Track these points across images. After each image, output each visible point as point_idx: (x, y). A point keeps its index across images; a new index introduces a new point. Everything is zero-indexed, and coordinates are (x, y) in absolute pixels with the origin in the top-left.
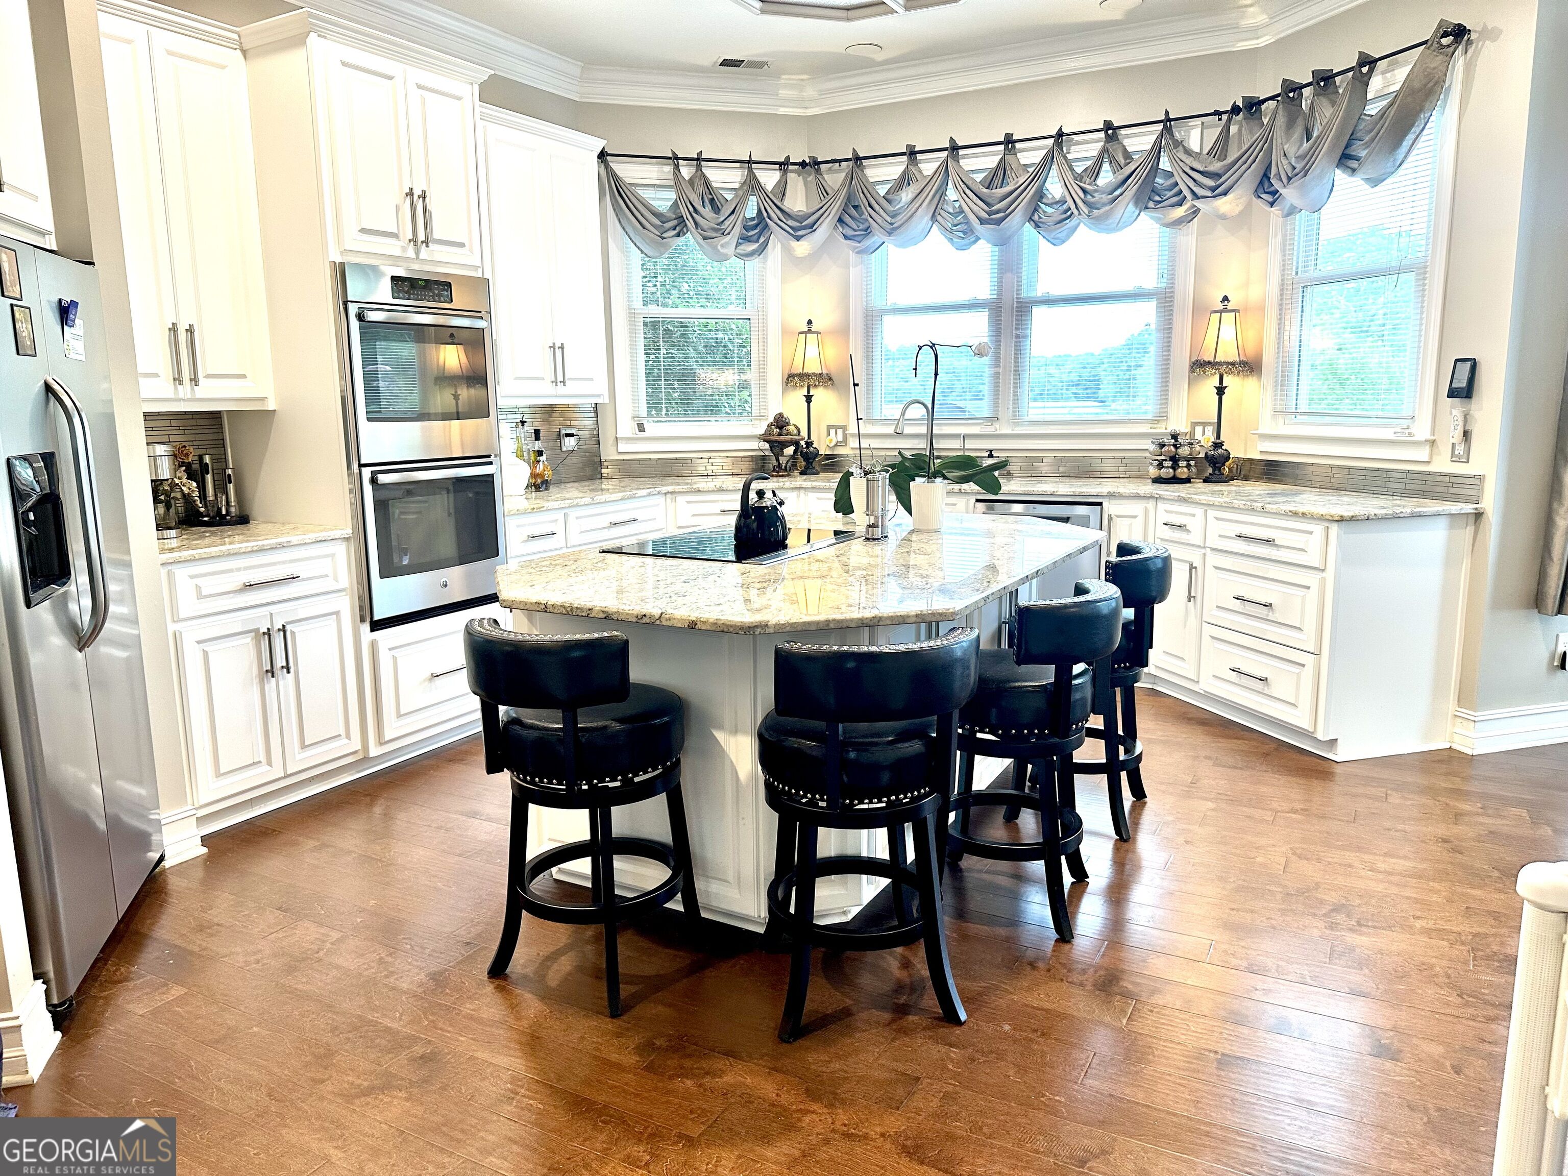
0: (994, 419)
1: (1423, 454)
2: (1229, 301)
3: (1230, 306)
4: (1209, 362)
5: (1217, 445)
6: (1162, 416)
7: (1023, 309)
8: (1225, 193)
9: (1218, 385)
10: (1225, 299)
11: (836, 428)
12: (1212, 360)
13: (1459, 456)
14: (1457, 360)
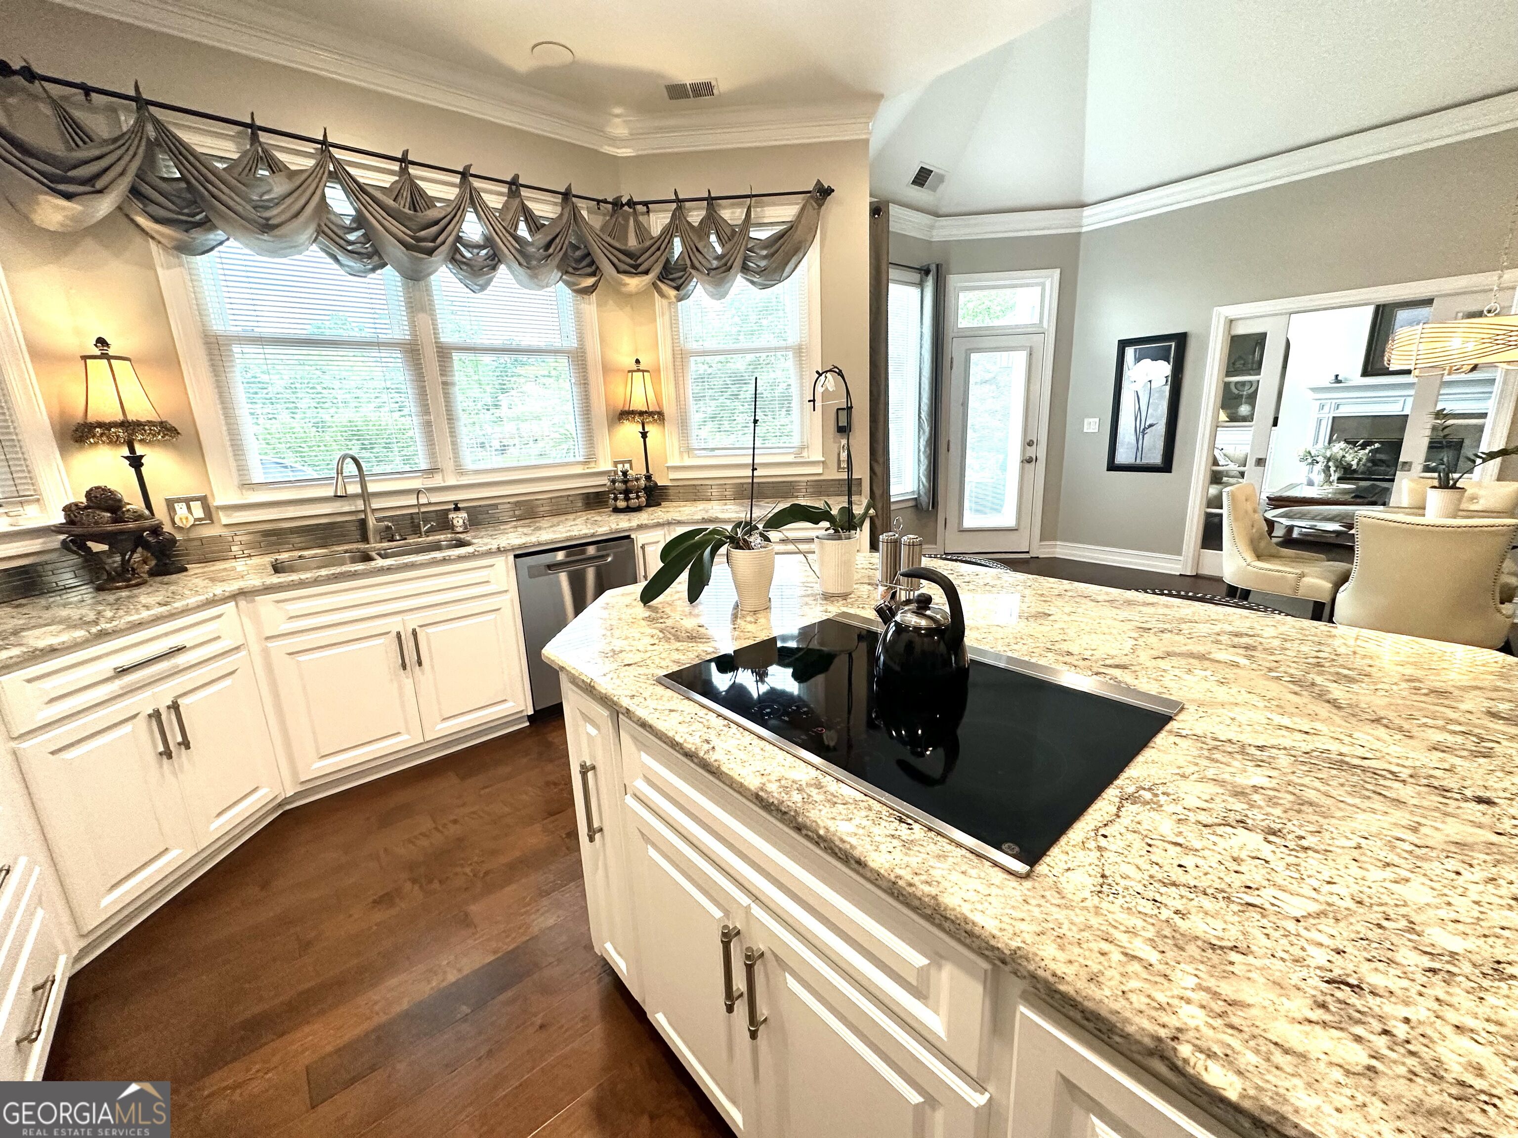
0: (432, 471)
1: (818, 469)
5: (648, 478)
6: (590, 458)
7: (444, 353)
8: (646, 272)
9: (641, 429)
10: (638, 361)
11: (187, 501)
13: (844, 468)
14: (838, 409)
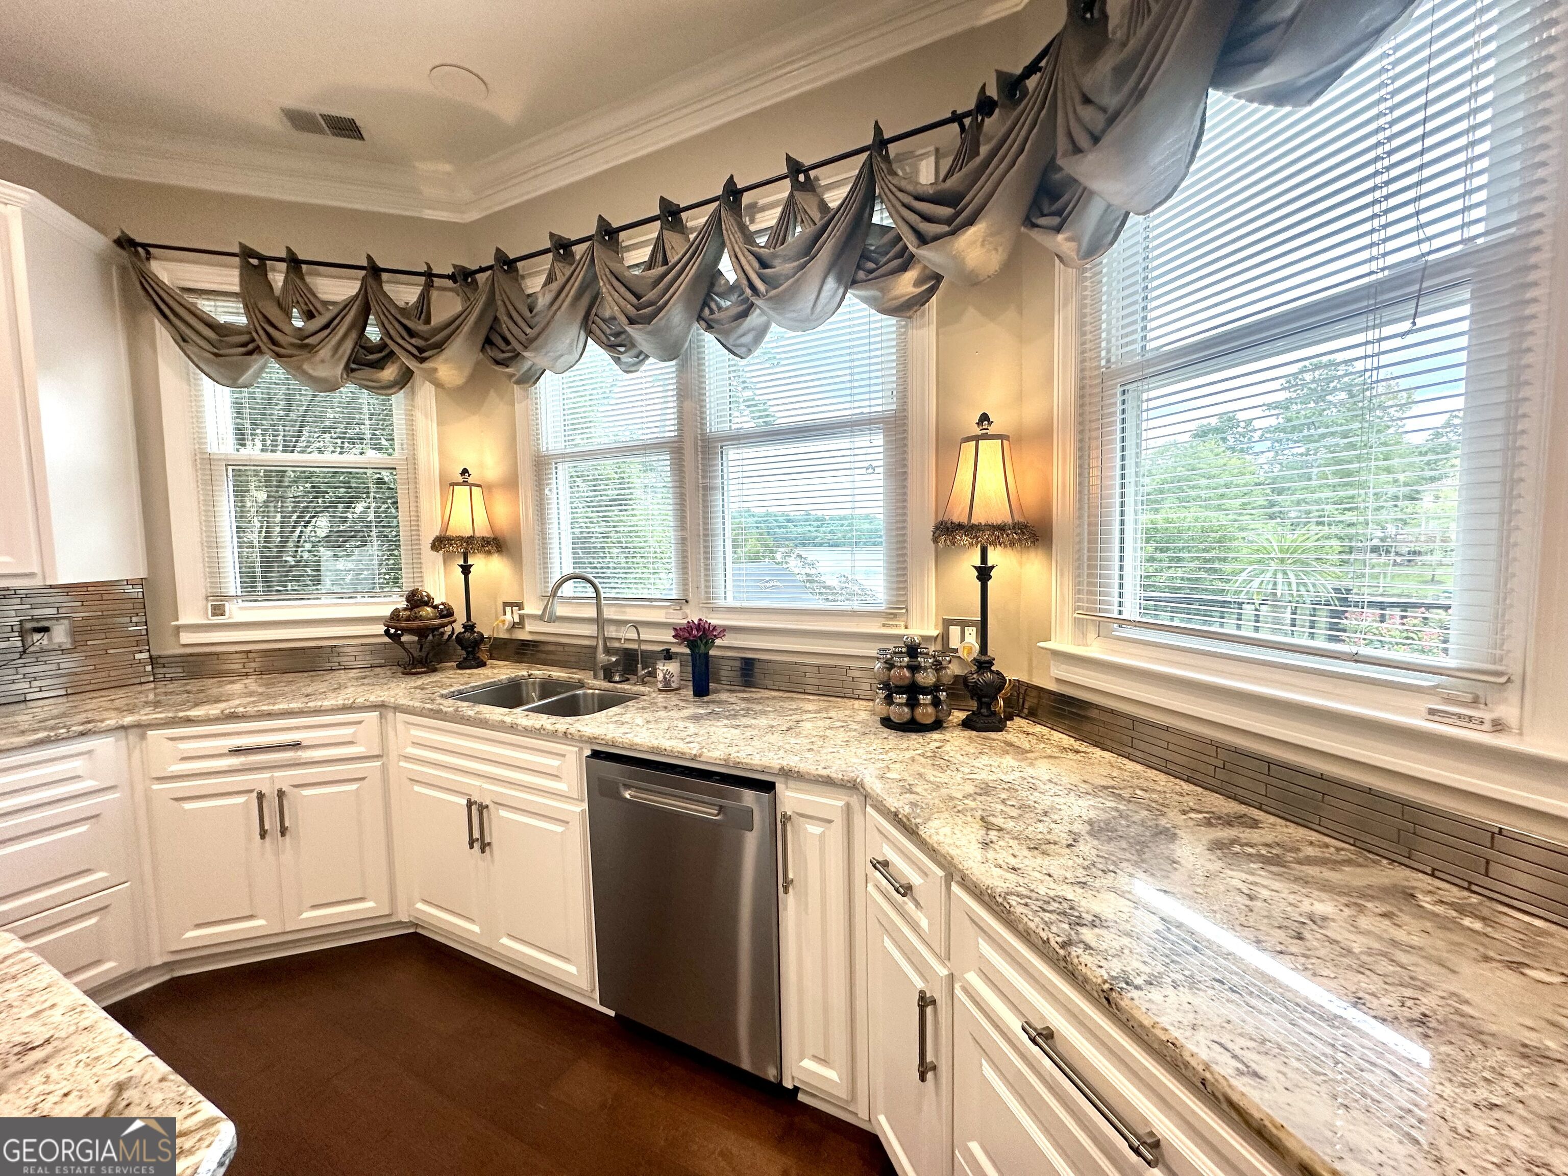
0: (682, 602)
2: (990, 423)
3: (992, 430)
4: (960, 526)
5: (984, 664)
6: (897, 610)
7: (711, 449)
9: (978, 564)
10: (984, 418)
11: (512, 605)
12: (965, 520)
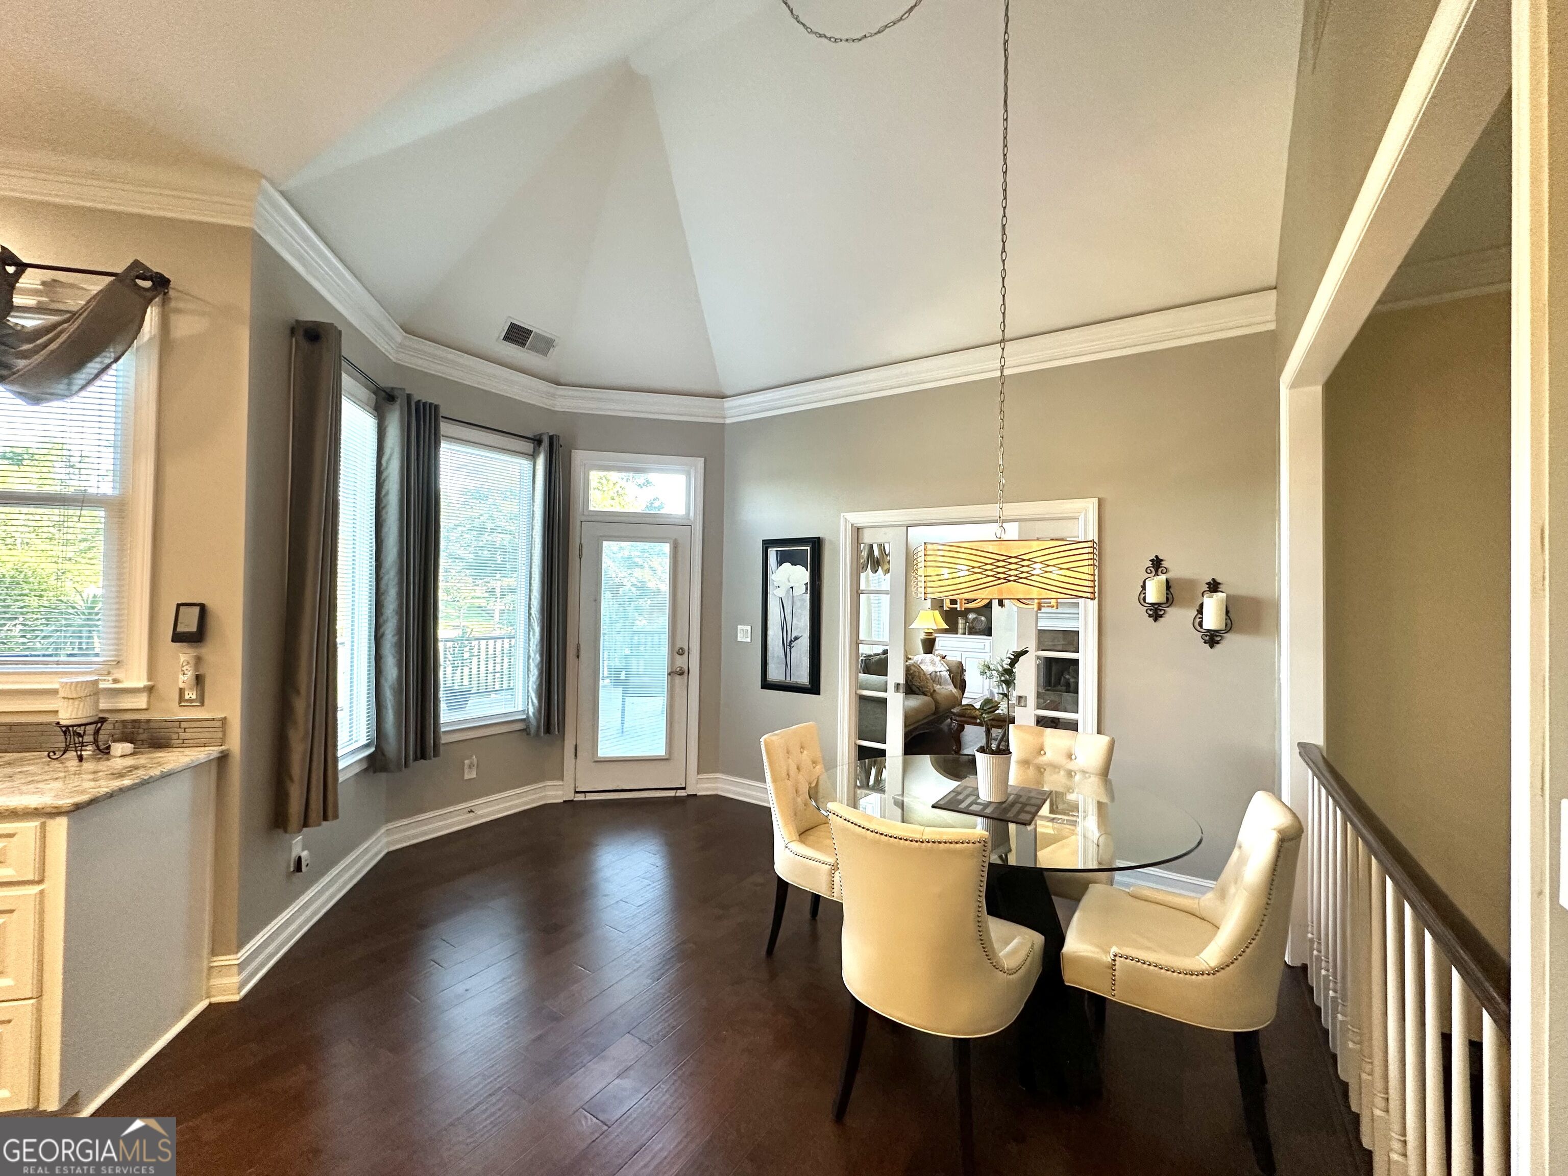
1: (141, 702)
13: (191, 700)
14: (179, 606)
